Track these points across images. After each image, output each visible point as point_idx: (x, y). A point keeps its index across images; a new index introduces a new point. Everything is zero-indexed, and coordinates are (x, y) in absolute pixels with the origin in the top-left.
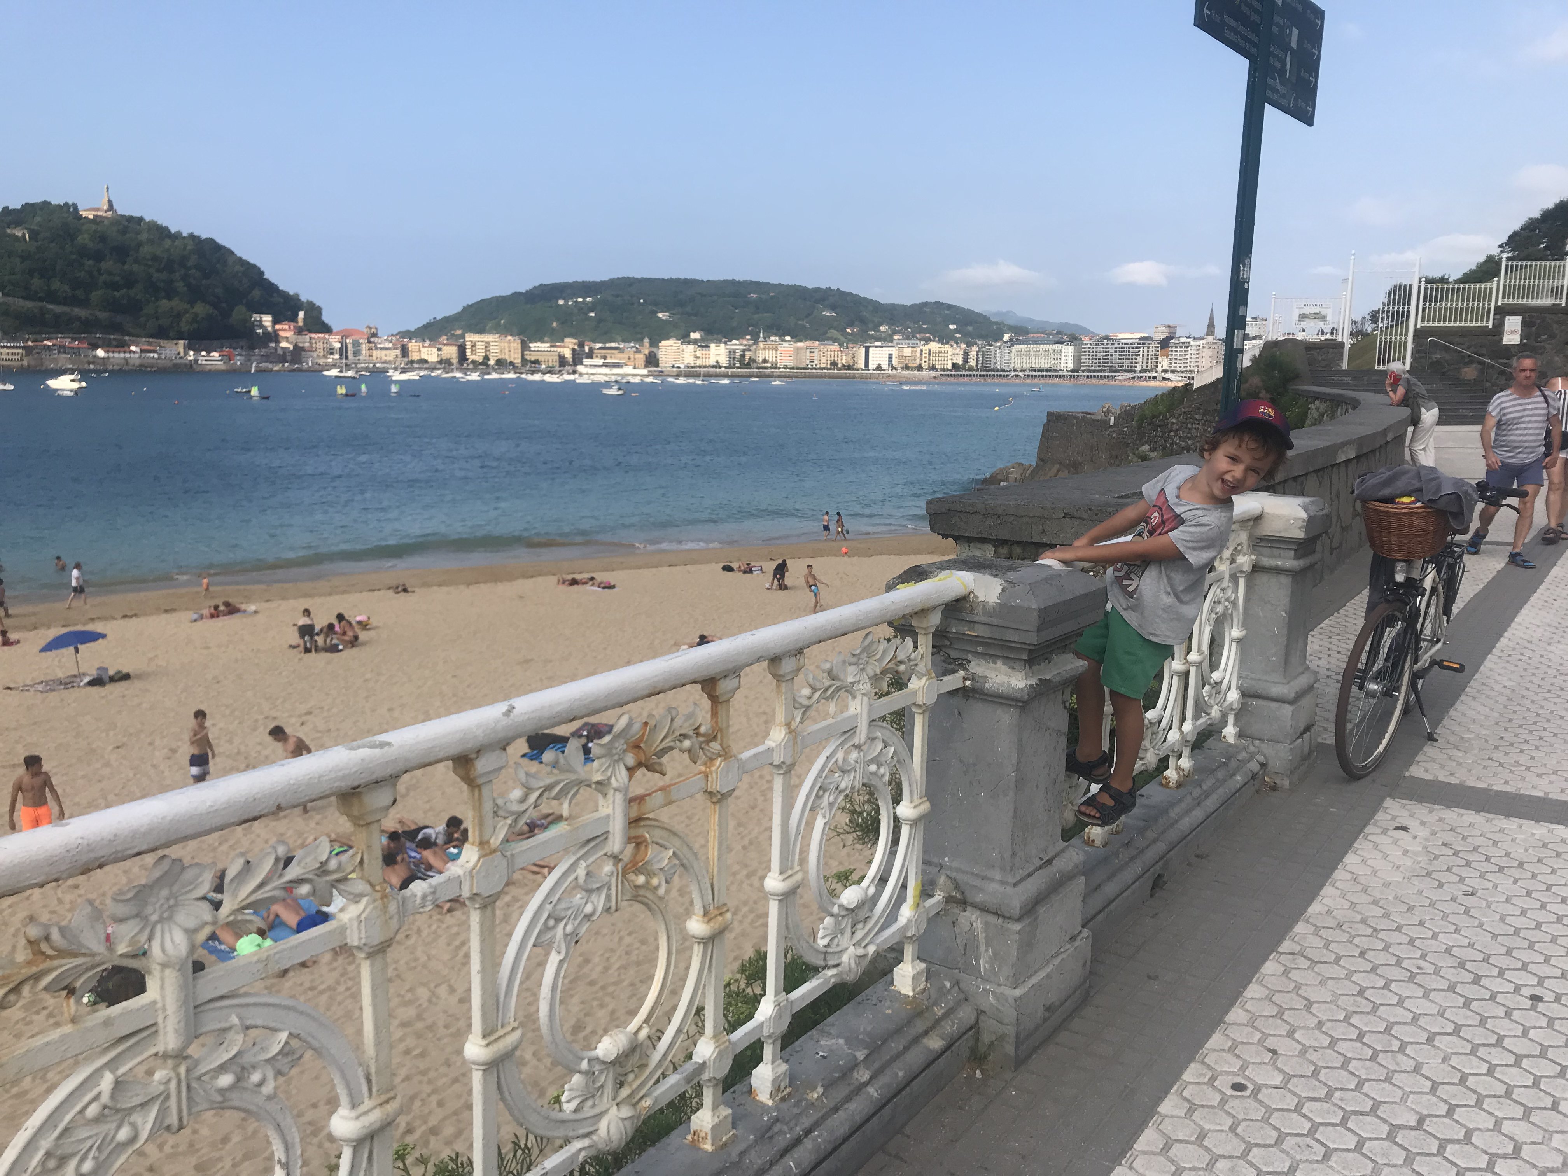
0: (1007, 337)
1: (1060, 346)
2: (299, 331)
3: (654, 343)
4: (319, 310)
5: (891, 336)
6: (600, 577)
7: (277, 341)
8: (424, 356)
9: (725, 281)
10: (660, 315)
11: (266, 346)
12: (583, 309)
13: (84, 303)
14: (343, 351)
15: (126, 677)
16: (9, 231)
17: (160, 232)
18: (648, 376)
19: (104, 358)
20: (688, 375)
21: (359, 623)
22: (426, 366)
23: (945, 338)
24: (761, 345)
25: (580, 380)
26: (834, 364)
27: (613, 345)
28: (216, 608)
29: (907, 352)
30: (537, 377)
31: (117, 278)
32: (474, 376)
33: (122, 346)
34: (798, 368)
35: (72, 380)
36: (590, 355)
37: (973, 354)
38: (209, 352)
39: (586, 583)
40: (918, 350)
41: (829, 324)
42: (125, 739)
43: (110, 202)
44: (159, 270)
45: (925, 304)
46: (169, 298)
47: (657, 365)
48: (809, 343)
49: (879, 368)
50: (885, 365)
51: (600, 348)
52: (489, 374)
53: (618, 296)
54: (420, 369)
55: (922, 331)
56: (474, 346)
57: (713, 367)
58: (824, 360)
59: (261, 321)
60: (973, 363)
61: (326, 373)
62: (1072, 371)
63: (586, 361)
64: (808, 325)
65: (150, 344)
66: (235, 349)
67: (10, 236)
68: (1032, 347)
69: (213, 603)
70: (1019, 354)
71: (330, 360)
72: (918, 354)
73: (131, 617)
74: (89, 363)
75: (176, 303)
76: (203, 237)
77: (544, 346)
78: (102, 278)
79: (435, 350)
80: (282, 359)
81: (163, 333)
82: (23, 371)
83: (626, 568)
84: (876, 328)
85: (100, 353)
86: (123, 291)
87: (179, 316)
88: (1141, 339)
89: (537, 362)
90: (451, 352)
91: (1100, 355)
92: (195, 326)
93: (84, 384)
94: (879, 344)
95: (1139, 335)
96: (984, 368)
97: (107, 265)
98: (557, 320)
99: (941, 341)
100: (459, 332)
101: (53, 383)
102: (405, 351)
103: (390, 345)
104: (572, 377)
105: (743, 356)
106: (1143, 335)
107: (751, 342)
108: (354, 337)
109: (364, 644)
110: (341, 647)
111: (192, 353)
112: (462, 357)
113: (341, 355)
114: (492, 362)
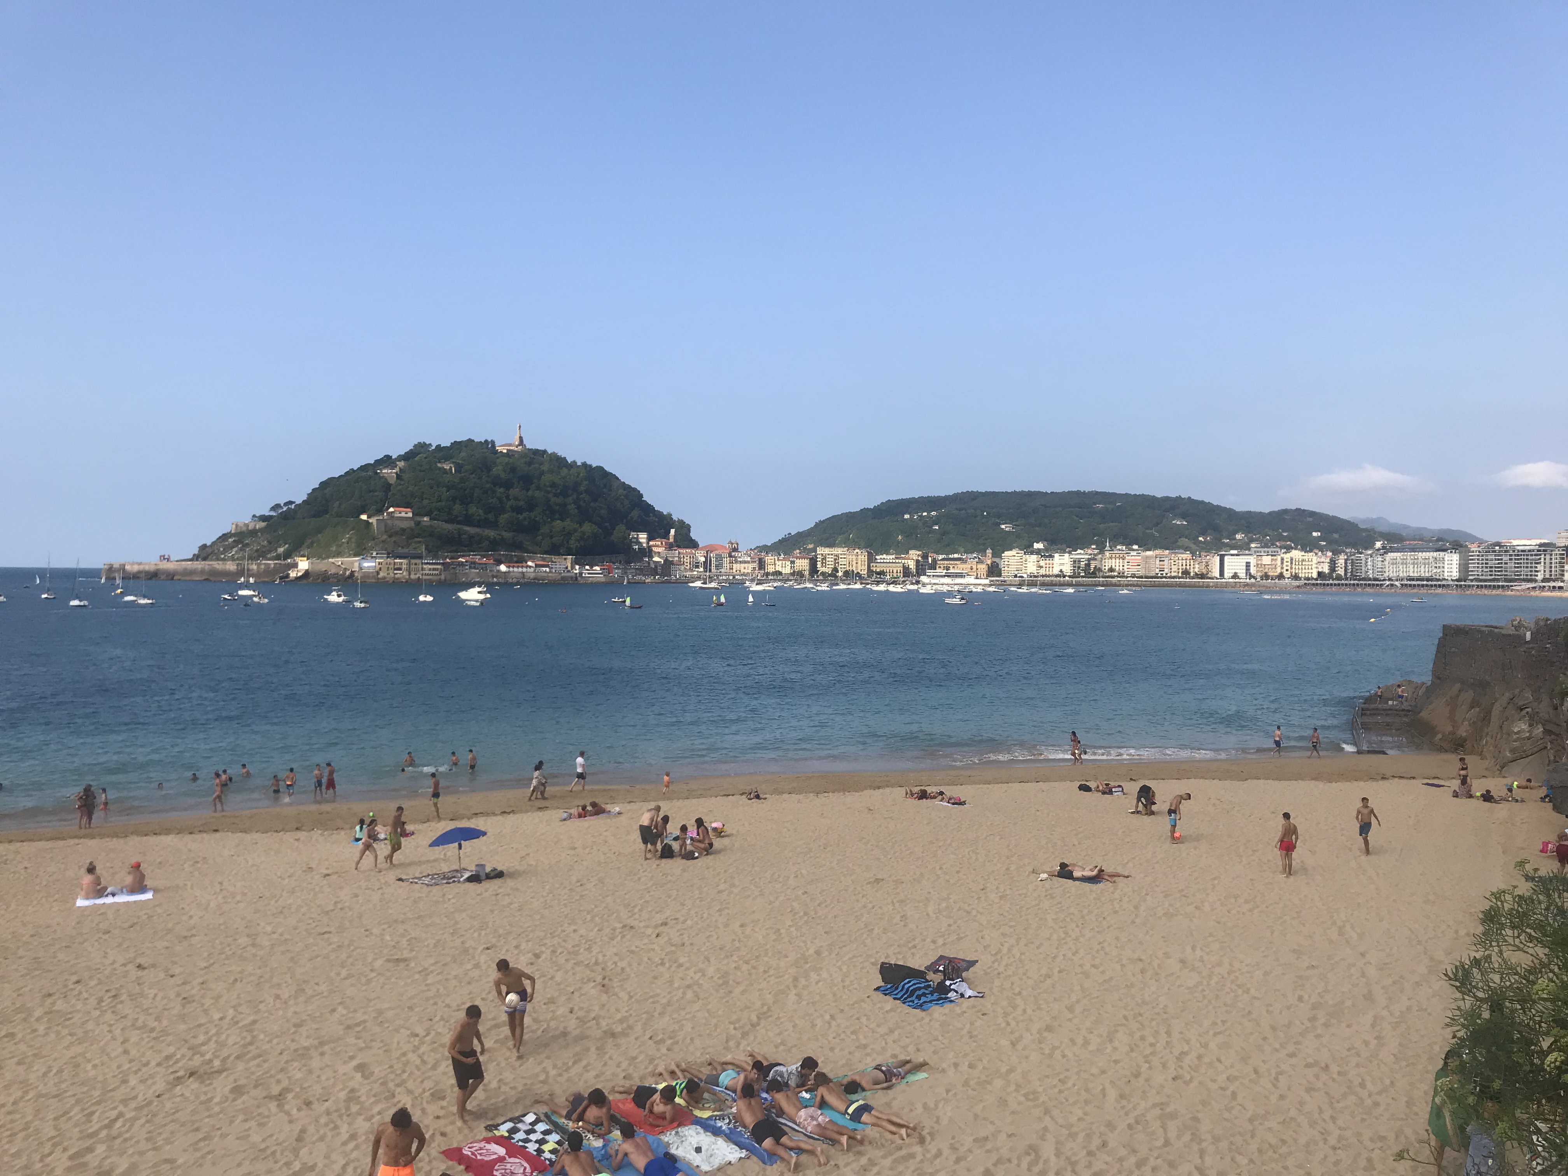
0: (1378, 545)
1: (1442, 554)
2: (670, 547)
3: (997, 554)
4: (688, 527)
5: (1248, 544)
6: (949, 791)
7: (651, 557)
8: (779, 568)
9: (1070, 493)
10: (1003, 527)
11: (641, 560)
12: (927, 523)
13: (493, 525)
14: (707, 565)
15: (500, 875)
16: (439, 465)
17: (559, 462)
18: (990, 585)
19: (505, 573)
20: (1032, 584)
21: (715, 829)
22: (780, 577)
23: (1308, 546)
24: (1107, 554)
25: (923, 590)
26: (1186, 573)
27: (956, 556)
28: (584, 808)
29: (1267, 560)
30: (882, 587)
31: (522, 503)
32: (824, 587)
33: (521, 561)
34: (1146, 577)
35: (479, 592)
36: (933, 566)
37: (1341, 561)
38: (591, 567)
39: (934, 797)
40: (1279, 558)
41: (1180, 532)
42: (494, 941)
43: (521, 438)
44: (555, 495)
45: (1285, 511)
46: (562, 520)
47: (1000, 575)
48: (1158, 552)
49: (1235, 576)
50: (1242, 574)
51: (943, 559)
52: (837, 584)
53: (960, 510)
54: (775, 580)
55: (1281, 538)
56: (824, 559)
57: (1057, 576)
58: (1174, 568)
59: (637, 538)
60: (1341, 572)
61: (691, 585)
62: (1457, 580)
63: (930, 572)
64: (1157, 534)
65: (543, 559)
66: (614, 563)
67: (440, 469)
68: (1409, 555)
69: (582, 803)
70: (1394, 562)
71: (695, 573)
72: (1279, 562)
73: (509, 813)
74: (493, 577)
75: (568, 524)
76: (594, 465)
77: (890, 558)
78: (510, 503)
79: (788, 563)
80: (654, 572)
81: (555, 550)
82: (441, 584)
83: (974, 783)
84: (1231, 536)
85: (503, 568)
86: (525, 514)
87: (569, 534)
88: (1541, 545)
89: (882, 573)
90: (803, 564)
91: (1490, 564)
92: (582, 543)
93: (488, 596)
94: (1235, 552)
95: (1538, 542)
96: (1354, 577)
97: (514, 492)
98: (902, 533)
99: (1304, 549)
100: (811, 546)
101: (463, 595)
102: (762, 564)
103: (749, 559)
104: (915, 587)
105: (1088, 565)
106: (1543, 541)
107: (1096, 551)
108: (717, 552)
109: (718, 852)
110: (697, 855)
111: (577, 567)
112: (813, 570)
113: (705, 568)
114: (840, 574)
